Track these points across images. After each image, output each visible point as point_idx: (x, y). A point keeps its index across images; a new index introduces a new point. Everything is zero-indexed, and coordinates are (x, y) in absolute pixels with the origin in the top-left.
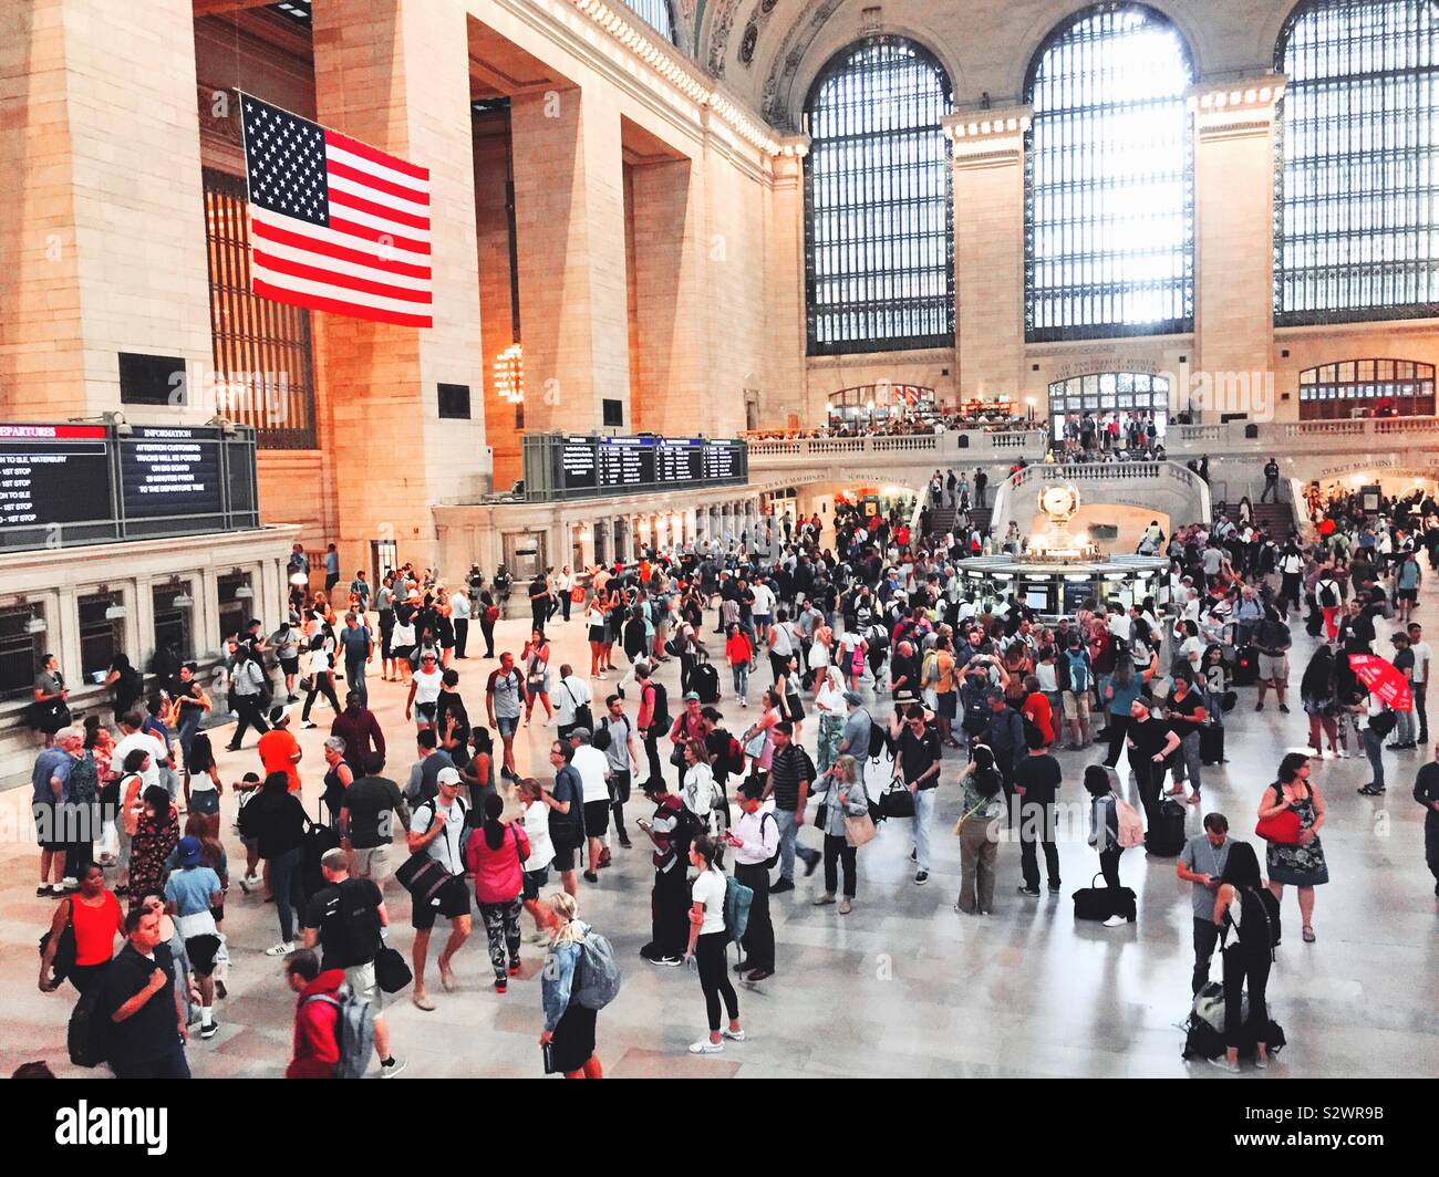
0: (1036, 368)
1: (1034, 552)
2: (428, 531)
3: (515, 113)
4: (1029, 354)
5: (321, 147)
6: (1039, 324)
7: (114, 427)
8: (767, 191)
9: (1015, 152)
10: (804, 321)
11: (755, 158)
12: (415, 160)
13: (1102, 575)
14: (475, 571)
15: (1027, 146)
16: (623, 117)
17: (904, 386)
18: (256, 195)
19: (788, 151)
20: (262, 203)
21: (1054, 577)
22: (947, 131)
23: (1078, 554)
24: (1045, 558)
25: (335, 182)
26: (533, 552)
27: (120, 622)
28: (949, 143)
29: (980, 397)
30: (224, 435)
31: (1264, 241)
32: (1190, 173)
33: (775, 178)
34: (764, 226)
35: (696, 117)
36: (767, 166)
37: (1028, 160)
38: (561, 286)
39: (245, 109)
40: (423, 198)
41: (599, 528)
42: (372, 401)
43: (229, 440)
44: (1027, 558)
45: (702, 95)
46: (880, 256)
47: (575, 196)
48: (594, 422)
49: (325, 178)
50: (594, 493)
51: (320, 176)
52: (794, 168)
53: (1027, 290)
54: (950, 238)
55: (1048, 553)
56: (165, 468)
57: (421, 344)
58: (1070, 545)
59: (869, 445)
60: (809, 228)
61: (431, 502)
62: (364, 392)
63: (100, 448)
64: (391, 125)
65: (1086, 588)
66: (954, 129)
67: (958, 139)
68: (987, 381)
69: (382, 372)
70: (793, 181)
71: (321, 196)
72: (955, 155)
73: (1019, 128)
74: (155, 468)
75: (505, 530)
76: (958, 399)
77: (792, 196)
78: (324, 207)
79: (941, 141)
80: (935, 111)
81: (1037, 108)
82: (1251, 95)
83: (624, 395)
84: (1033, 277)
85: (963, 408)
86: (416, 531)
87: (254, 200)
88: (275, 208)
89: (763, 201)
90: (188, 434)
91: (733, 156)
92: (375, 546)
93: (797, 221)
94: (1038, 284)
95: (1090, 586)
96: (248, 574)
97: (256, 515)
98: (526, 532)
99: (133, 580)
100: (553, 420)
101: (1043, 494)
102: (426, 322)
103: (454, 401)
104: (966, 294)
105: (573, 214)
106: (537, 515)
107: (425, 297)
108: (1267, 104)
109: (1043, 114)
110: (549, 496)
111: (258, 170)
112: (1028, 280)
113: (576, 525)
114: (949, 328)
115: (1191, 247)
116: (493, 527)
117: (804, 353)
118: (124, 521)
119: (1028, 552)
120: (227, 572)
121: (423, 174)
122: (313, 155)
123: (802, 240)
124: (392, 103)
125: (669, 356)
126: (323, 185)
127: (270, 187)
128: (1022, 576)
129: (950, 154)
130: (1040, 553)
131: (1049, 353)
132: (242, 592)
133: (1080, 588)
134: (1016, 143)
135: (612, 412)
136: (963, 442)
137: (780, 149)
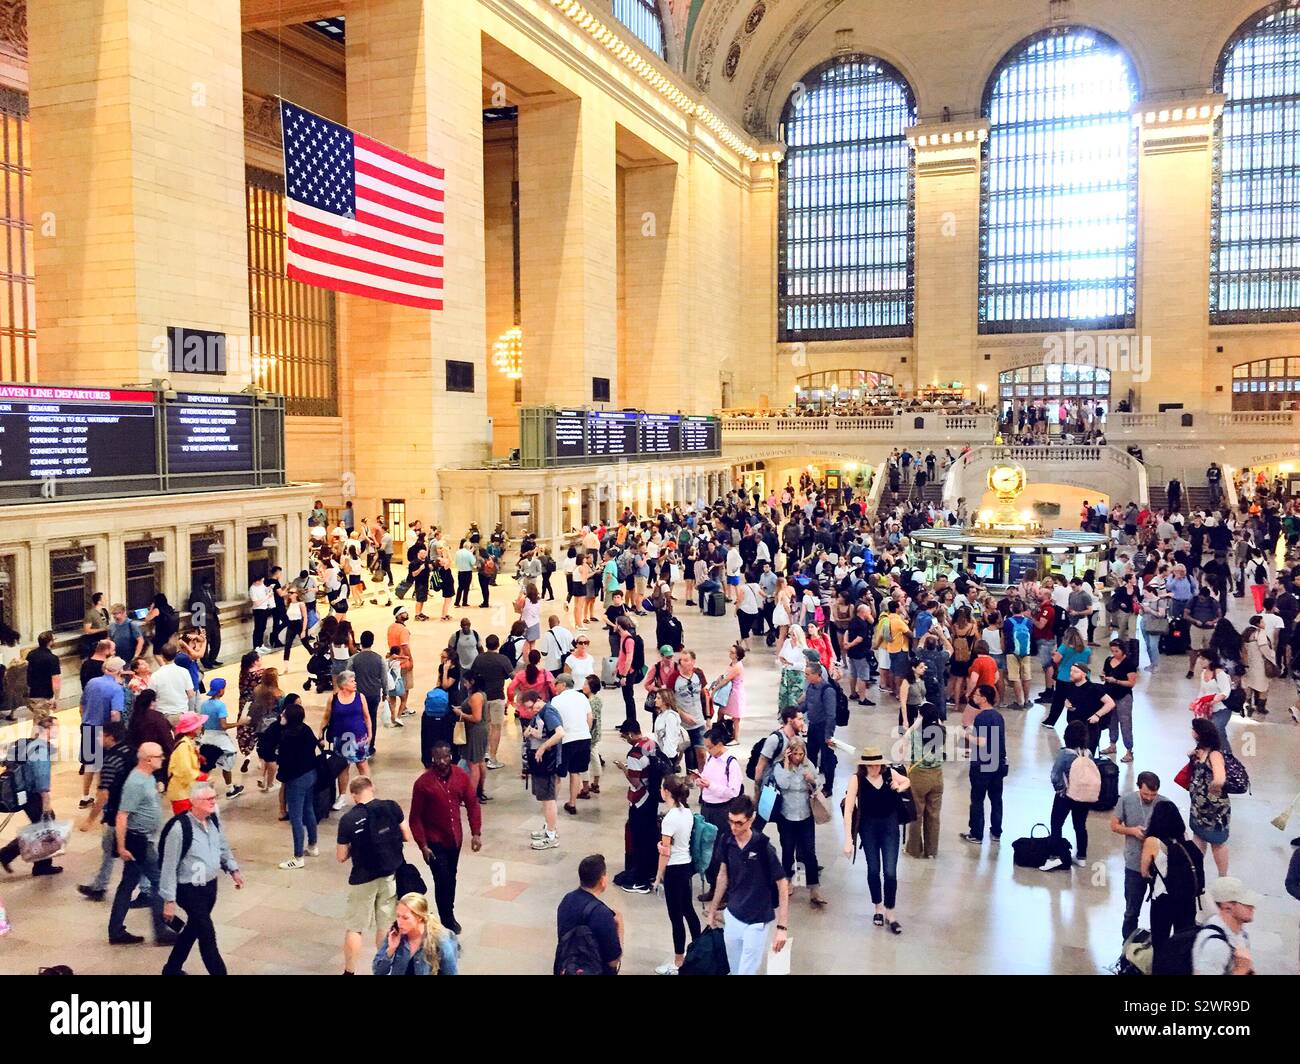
0: (987, 357)
1: (983, 525)
2: (433, 492)
3: (521, 120)
4: (981, 345)
5: (350, 148)
6: (991, 317)
7: (162, 393)
8: (746, 193)
9: (971, 161)
10: (776, 311)
11: (735, 163)
12: (432, 160)
13: (1045, 549)
14: (474, 528)
15: (983, 156)
16: (618, 125)
17: (866, 372)
18: (292, 189)
19: (765, 157)
20: (297, 197)
21: (1000, 549)
22: (911, 141)
23: (1023, 528)
24: (992, 532)
25: (361, 179)
26: (526, 513)
27: (160, 565)
28: (912, 152)
29: (935, 383)
30: (257, 402)
31: (1202, 246)
32: (1134, 182)
33: (753, 181)
34: (741, 223)
35: (682, 125)
36: (746, 171)
37: (984, 168)
38: (558, 275)
39: (285, 114)
40: (438, 195)
41: (586, 493)
42: (388, 375)
43: (261, 406)
44: (976, 531)
45: (689, 106)
46: (847, 253)
47: (573, 194)
48: (584, 398)
49: (353, 175)
50: (582, 461)
51: (349, 174)
52: (771, 173)
53: (980, 286)
54: (911, 238)
55: (995, 527)
56: (205, 430)
57: (432, 324)
58: (1016, 520)
59: (832, 424)
60: (782, 227)
61: (437, 466)
62: (382, 366)
63: (149, 411)
64: (412, 130)
65: (1031, 561)
66: (916, 139)
67: (921, 149)
68: (941, 369)
69: (397, 349)
70: (769, 184)
71: (349, 192)
72: (918, 162)
73: (977, 139)
74: (196, 430)
75: (502, 493)
76: (915, 384)
77: (768, 200)
78: (351, 201)
79: (905, 151)
80: (899, 123)
81: (994, 121)
82: (1191, 113)
83: (612, 375)
84: (987, 274)
85: (920, 393)
86: (423, 492)
87: (290, 194)
88: (309, 202)
89: (741, 201)
90: (226, 400)
91: (715, 161)
92: (386, 504)
93: (772, 220)
94: (991, 281)
95: (1033, 558)
96: (274, 526)
97: (283, 474)
98: (520, 495)
99: (174, 529)
100: (548, 396)
101: (993, 472)
102: (437, 305)
103: (460, 376)
104: (923, 288)
105: (571, 210)
106: (531, 480)
107: (437, 283)
108: (1206, 121)
109: (999, 127)
110: (542, 463)
111: (295, 167)
112: (982, 277)
113: (566, 490)
114: (909, 319)
115: (1134, 250)
116: (492, 490)
117: (775, 339)
118: (168, 476)
119: (977, 526)
120: (256, 523)
121: (438, 173)
122: (343, 155)
123: (776, 238)
124: (414, 110)
125: (653, 340)
126: (351, 182)
127: (305, 183)
128: (971, 548)
129: (913, 162)
130: (988, 527)
131: (1000, 344)
132: (268, 542)
133: (1025, 560)
134: (974, 153)
135: (601, 389)
136: (919, 423)
137: (758, 155)
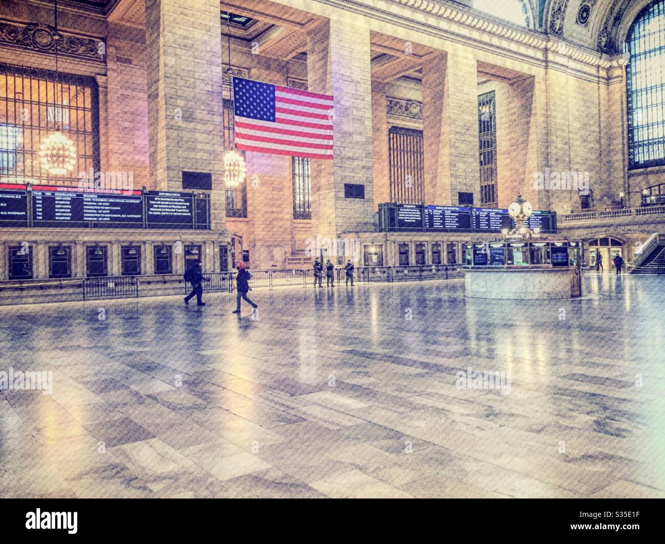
5: (273, 92)
8: (603, 87)
10: (626, 152)
11: (593, 71)
16: (478, 61)
18: (239, 112)
19: (615, 64)
20: (241, 115)
25: (279, 105)
26: (376, 254)
30: (194, 195)
33: (609, 78)
34: (599, 104)
35: (539, 56)
36: (603, 73)
42: (321, 192)
45: (541, 44)
47: (446, 100)
48: (452, 203)
49: (274, 104)
50: (421, 231)
51: (272, 103)
59: (634, 212)
60: (629, 102)
61: (339, 232)
62: (319, 189)
69: (324, 181)
70: (619, 79)
71: (271, 111)
77: (618, 88)
78: (273, 114)
89: (600, 91)
90: (179, 195)
91: (569, 71)
93: (623, 99)
96: (199, 246)
97: (209, 226)
98: (373, 245)
102: (332, 157)
103: (354, 191)
105: (445, 109)
106: (378, 237)
107: (331, 147)
110: (387, 230)
117: (626, 168)
118: (147, 223)
120: (188, 243)
121: (331, 98)
122: (268, 95)
126: (273, 107)
127: (245, 109)
135: (466, 198)
137: (609, 64)
